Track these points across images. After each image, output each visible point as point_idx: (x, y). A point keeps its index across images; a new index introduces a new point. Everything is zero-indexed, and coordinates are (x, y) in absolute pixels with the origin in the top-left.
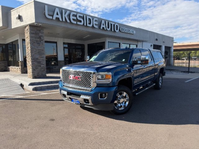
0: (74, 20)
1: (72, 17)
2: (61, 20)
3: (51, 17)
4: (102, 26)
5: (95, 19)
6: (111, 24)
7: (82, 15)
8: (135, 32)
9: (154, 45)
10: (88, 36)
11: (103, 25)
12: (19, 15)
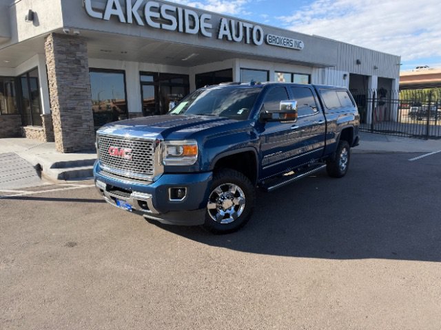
0: (153, 19)
1: (148, 14)
2: (122, 19)
3: (99, 15)
4: (222, 32)
5: (204, 16)
6: (245, 28)
7: (174, 9)
8: (302, 45)
9: (351, 75)
10: (193, 55)
11: (225, 29)
12: (30, 11)
